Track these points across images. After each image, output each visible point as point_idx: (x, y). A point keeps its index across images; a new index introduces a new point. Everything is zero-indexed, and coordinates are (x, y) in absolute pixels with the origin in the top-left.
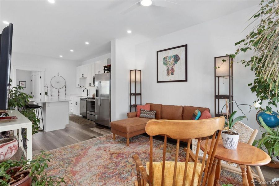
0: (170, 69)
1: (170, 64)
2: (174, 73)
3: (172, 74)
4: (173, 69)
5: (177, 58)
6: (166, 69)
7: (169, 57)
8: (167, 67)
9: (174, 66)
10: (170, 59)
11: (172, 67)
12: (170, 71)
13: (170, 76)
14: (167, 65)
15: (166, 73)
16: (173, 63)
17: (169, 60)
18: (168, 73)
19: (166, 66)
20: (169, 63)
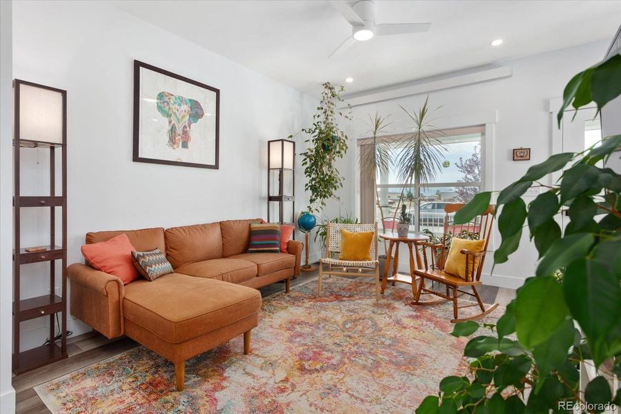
0: (179, 131)
1: (180, 117)
2: (190, 144)
3: (185, 145)
4: (185, 132)
5: (196, 111)
6: (167, 127)
7: (176, 98)
8: (170, 122)
9: (189, 126)
10: (180, 105)
11: (185, 127)
12: (179, 135)
13: (177, 150)
14: (169, 116)
15: (168, 139)
16: (187, 117)
17: (176, 106)
18: (172, 141)
19: (166, 120)
20: (175, 113)
